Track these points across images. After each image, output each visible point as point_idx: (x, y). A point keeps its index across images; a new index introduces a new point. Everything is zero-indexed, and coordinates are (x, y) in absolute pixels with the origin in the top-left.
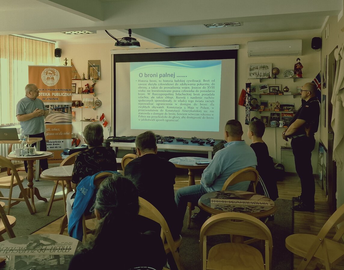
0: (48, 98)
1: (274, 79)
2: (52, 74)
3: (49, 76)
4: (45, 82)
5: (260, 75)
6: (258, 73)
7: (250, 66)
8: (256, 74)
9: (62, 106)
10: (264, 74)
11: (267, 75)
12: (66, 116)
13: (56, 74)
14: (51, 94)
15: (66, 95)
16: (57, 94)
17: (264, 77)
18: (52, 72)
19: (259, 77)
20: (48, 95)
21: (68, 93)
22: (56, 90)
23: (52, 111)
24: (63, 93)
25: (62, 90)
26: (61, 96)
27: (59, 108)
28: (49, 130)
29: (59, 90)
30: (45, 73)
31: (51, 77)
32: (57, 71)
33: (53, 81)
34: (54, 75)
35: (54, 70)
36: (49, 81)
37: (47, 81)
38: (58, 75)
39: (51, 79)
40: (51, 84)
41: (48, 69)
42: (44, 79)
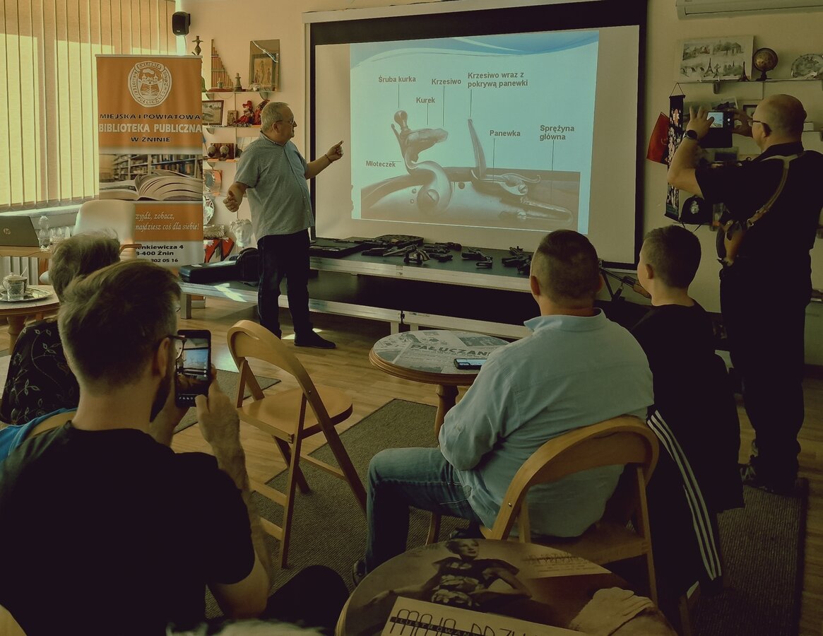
0: (144, 136)
1: (761, 84)
2: (153, 76)
3: (145, 81)
4: (136, 97)
5: (714, 71)
6: (710, 67)
7: (685, 45)
8: (702, 69)
9: (178, 156)
10: (728, 70)
11: (736, 70)
12: (189, 182)
13: (163, 75)
14: (152, 128)
15: (188, 129)
16: (165, 128)
17: (727, 78)
18: (152, 73)
19: (710, 78)
20: (145, 131)
21: (194, 125)
22: (164, 116)
23: (154, 171)
24: (182, 126)
25: (178, 117)
26: (177, 131)
27: (172, 161)
28: (147, 217)
29: (171, 116)
30: (136, 73)
31: (150, 83)
32: (166, 68)
33: (155, 93)
34: (159, 79)
35: (158, 66)
36: (147, 94)
37: (141, 94)
38: (168, 80)
39: (150, 88)
40: (151, 101)
41: (143, 65)
42: (135, 88)
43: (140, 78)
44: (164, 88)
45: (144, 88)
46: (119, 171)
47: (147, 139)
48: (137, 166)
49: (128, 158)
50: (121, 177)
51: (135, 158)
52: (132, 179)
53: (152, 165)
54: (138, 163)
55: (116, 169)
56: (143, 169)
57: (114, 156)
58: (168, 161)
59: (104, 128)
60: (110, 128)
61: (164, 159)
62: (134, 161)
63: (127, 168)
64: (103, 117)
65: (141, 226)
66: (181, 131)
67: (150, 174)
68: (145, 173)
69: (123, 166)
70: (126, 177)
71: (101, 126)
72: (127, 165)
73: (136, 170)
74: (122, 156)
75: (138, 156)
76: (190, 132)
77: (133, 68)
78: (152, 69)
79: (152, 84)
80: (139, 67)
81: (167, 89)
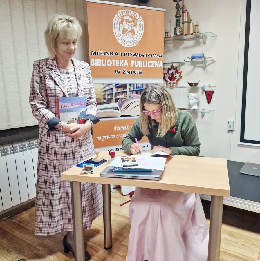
0: (124, 69)
2: (131, 22)
4: (118, 38)
13: (138, 22)
14: (130, 63)
15: (154, 65)
18: (130, 19)
20: (124, 66)
21: (158, 62)
22: (138, 55)
23: (131, 95)
24: (150, 62)
25: (147, 55)
26: (147, 66)
27: (143, 89)
28: (126, 128)
29: (143, 55)
30: (118, 19)
31: (129, 28)
32: (140, 16)
33: (132, 36)
34: (135, 26)
35: (134, 14)
36: (127, 37)
37: (122, 37)
38: (142, 26)
39: (129, 32)
40: (129, 42)
41: (124, 13)
42: (118, 31)
43: (122, 23)
44: (139, 31)
46: (106, 96)
47: (126, 71)
48: (119, 93)
49: (113, 86)
50: (108, 101)
51: (118, 86)
52: (116, 102)
53: (130, 91)
54: (120, 90)
55: (104, 95)
56: (123, 94)
57: (103, 85)
58: (140, 88)
59: (95, 62)
60: (100, 62)
61: (137, 87)
62: (117, 88)
63: (112, 94)
64: (94, 54)
65: (122, 134)
66: (149, 66)
67: (129, 98)
68: (125, 98)
69: (110, 92)
70: (112, 100)
71: (92, 61)
72: (112, 92)
73: (119, 95)
74: (108, 85)
75: (120, 85)
76: (155, 67)
77: (117, 14)
78: (130, 17)
79: (130, 28)
80: (121, 14)
81: (141, 34)
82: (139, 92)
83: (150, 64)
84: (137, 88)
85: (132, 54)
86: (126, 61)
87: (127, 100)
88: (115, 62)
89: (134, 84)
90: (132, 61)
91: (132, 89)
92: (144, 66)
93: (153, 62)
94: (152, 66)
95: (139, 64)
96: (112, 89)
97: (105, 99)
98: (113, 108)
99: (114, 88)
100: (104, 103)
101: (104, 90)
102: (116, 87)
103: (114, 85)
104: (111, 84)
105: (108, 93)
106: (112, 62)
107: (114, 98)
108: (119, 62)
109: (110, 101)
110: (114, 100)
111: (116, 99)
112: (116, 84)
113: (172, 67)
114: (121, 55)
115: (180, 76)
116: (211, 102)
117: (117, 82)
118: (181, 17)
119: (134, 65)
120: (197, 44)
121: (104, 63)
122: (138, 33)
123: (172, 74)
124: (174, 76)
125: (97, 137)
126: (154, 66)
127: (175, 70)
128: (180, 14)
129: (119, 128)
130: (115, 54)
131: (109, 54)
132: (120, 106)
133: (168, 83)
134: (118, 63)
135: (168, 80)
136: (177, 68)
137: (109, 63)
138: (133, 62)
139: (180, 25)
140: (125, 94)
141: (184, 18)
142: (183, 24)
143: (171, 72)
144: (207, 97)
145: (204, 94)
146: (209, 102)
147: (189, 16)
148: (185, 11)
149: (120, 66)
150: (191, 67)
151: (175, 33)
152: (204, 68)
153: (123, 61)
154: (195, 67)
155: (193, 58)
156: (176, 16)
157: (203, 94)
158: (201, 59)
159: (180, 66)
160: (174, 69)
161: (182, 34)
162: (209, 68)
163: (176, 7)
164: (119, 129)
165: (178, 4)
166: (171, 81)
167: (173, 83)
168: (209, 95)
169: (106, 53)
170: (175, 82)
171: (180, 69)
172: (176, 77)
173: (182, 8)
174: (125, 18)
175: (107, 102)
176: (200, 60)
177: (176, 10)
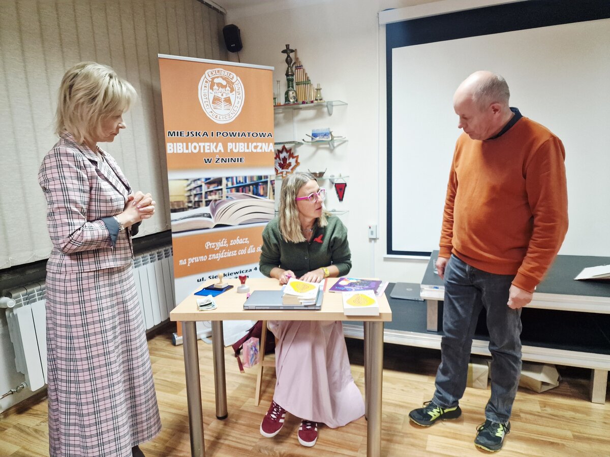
0: (217, 156)
2: (225, 87)
3: (218, 92)
4: (208, 110)
9: (252, 178)
12: (263, 203)
13: (236, 87)
14: (225, 147)
15: (261, 148)
18: (224, 83)
21: (267, 144)
22: (237, 134)
23: (230, 195)
24: (254, 144)
25: (251, 134)
26: (250, 151)
27: (246, 184)
28: (224, 244)
29: (244, 134)
30: (206, 82)
31: (222, 95)
32: (238, 78)
33: (228, 107)
34: (231, 91)
35: (230, 75)
36: (219, 108)
37: (213, 108)
38: (241, 92)
39: (223, 101)
40: (224, 117)
41: (214, 73)
42: (206, 100)
43: (212, 88)
44: (238, 99)
45: (216, 100)
46: (192, 198)
47: (221, 160)
48: (211, 191)
49: (202, 182)
50: (195, 205)
51: (209, 182)
52: (207, 205)
53: (227, 189)
54: (212, 188)
55: (189, 196)
56: (217, 193)
57: (186, 181)
58: (243, 183)
59: (173, 148)
60: (181, 147)
61: (238, 181)
62: (209, 185)
63: (201, 194)
64: (172, 135)
65: (218, 254)
66: (254, 151)
67: (226, 199)
68: (220, 198)
69: (197, 192)
70: (201, 203)
71: (170, 146)
72: (201, 190)
73: (211, 195)
74: (195, 181)
75: (212, 179)
76: (263, 151)
77: (204, 75)
78: (224, 79)
79: (225, 96)
80: (210, 74)
81: (240, 103)
82: (241, 189)
83: (256, 147)
84: (237, 183)
85: (228, 133)
86: (220, 144)
87: (224, 202)
88: (204, 147)
89: (232, 178)
90: (229, 144)
91: (230, 185)
92: (247, 151)
93: (260, 144)
94: (259, 150)
95: (239, 147)
96: (201, 186)
97: (190, 202)
98: (203, 215)
99: (203, 185)
100: (189, 207)
101: (189, 188)
102: (206, 184)
103: (203, 180)
104: (199, 179)
105: (194, 192)
106: (200, 147)
107: (204, 200)
108: (210, 146)
109: (197, 204)
110: (204, 203)
111: (206, 202)
112: (207, 179)
113: (284, 148)
114: (212, 136)
115: (297, 161)
116: (344, 199)
117: (208, 176)
118: (294, 76)
119: (231, 150)
120: (319, 115)
121: (187, 148)
122: (237, 102)
123: (285, 159)
124: (288, 162)
125: (180, 261)
126: (260, 151)
127: (288, 154)
128: (292, 71)
129: (212, 245)
130: (204, 134)
131: (195, 135)
132: (214, 210)
133: (279, 172)
134: (208, 148)
135: (279, 167)
136: (291, 150)
137: (195, 148)
138: (230, 146)
139: (293, 87)
140: (221, 193)
141: (298, 76)
142: (298, 85)
143: (282, 156)
144: (337, 193)
145: (334, 188)
146: (341, 199)
147: (306, 74)
148: (299, 67)
149: (212, 151)
150: (313, 149)
151: (287, 99)
152: (331, 150)
153: (215, 144)
154: (318, 149)
155: (315, 135)
156: (287, 75)
157: (331, 187)
158: (326, 137)
159: (295, 147)
160: (287, 151)
161: (297, 101)
162: (338, 151)
163: (287, 61)
164: (213, 247)
165: (288, 56)
166: (282, 169)
167: (287, 172)
168: (341, 189)
169: (190, 133)
170: (289, 170)
171: (295, 151)
172: (290, 164)
173: (295, 63)
174: (216, 81)
175: (194, 207)
176: (325, 139)
177: (286, 65)
